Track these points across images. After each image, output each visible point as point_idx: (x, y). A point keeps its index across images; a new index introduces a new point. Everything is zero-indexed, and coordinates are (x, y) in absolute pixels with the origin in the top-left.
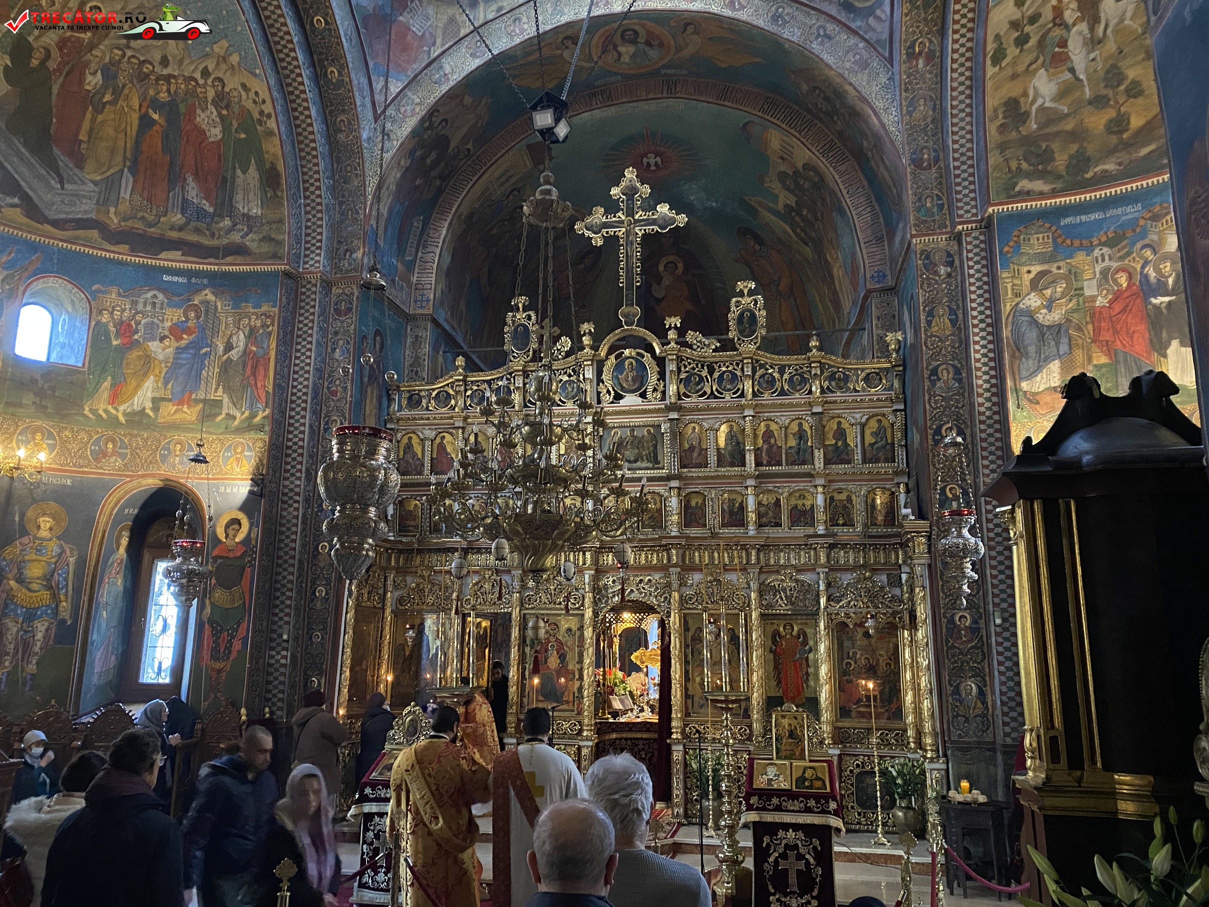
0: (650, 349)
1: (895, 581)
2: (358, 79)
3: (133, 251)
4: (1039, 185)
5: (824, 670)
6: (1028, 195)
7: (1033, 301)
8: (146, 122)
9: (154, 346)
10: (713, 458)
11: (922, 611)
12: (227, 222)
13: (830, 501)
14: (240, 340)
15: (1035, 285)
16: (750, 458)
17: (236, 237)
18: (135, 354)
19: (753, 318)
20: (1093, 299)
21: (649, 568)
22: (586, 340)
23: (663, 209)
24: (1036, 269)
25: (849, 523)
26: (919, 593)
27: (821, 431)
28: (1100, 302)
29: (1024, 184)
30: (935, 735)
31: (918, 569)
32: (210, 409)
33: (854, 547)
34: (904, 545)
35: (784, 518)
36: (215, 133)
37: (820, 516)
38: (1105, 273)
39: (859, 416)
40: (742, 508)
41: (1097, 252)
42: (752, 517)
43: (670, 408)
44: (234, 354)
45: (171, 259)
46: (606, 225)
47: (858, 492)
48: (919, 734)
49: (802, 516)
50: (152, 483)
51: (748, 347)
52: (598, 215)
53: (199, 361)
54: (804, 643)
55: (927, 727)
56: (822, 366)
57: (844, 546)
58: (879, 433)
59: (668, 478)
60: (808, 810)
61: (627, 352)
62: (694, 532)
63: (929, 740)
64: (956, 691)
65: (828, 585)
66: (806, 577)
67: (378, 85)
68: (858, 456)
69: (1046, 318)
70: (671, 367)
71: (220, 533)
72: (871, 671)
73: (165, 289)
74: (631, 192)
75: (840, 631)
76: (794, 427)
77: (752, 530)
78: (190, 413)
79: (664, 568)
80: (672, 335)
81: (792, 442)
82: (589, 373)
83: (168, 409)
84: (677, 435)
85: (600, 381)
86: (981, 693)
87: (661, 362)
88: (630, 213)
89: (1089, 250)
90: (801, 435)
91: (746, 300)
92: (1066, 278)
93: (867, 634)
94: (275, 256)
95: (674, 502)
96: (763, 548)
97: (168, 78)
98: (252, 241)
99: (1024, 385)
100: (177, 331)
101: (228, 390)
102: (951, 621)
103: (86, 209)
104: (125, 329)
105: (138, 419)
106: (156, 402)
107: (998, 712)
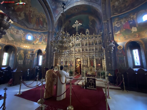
0: (79, 36)
1: (102, 55)
2: (53, 15)
3: (36, 30)
4: (117, 13)
5: (95, 63)
6: (116, 14)
7: (116, 25)
8: (36, 20)
9: (38, 38)
10: (85, 45)
11: (105, 57)
12: (43, 28)
13: (95, 48)
14: (45, 37)
15: (117, 23)
16: (88, 45)
17: (44, 29)
18: (36, 39)
19: (88, 32)
20: (123, 24)
21: (79, 55)
22: (73, 36)
23: (80, 24)
24: (116, 22)
25: (97, 50)
26: (104, 56)
27: (94, 42)
28: (124, 24)
29: (115, 13)
30: (106, 69)
31: (104, 53)
32: (42, 43)
33: (98, 52)
34: (103, 52)
35: (91, 50)
36: (42, 20)
37: (94, 50)
38: (124, 21)
39: (98, 40)
40: (87, 49)
41: (123, 19)
42: (88, 50)
43: (81, 41)
44: (44, 38)
45: (39, 31)
46: (75, 26)
47: (98, 47)
48: (104, 69)
49: (93, 50)
50: (38, 49)
51: (88, 35)
52: (74, 25)
53: (42, 39)
54: (93, 61)
55: (105, 68)
56: (95, 36)
57: (97, 52)
58: (100, 42)
59: (81, 47)
60: (93, 77)
61: (77, 36)
62: (83, 52)
63: (106, 70)
64: (108, 65)
65: (95, 56)
66: (93, 55)
67: (55, 15)
68: (98, 44)
69: (118, 26)
70: (81, 37)
71: (43, 53)
72: (99, 63)
73: (39, 33)
74: (77, 22)
75: (96, 60)
76: (92, 42)
77: (88, 51)
78: (41, 43)
79: (80, 55)
80: (81, 35)
81: (92, 43)
82: (74, 39)
83: (39, 43)
84: (81, 43)
85: (75, 39)
86: (111, 65)
87: (80, 37)
88: (77, 24)
89: (122, 19)
90: (93, 42)
91: (87, 31)
92: (120, 22)
93: (99, 60)
94: (47, 30)
95: (81, 49)
96: (89, 53)
97: (37, 16)
98: (45, 29)
99: (116, 34)
100: (40, 37)
101: (44, 41)
102: (108, 58)
103: (32, 27)
104: (36, 37)
105: (37, 44)
106: (38, 43)
107: (113, 67)
